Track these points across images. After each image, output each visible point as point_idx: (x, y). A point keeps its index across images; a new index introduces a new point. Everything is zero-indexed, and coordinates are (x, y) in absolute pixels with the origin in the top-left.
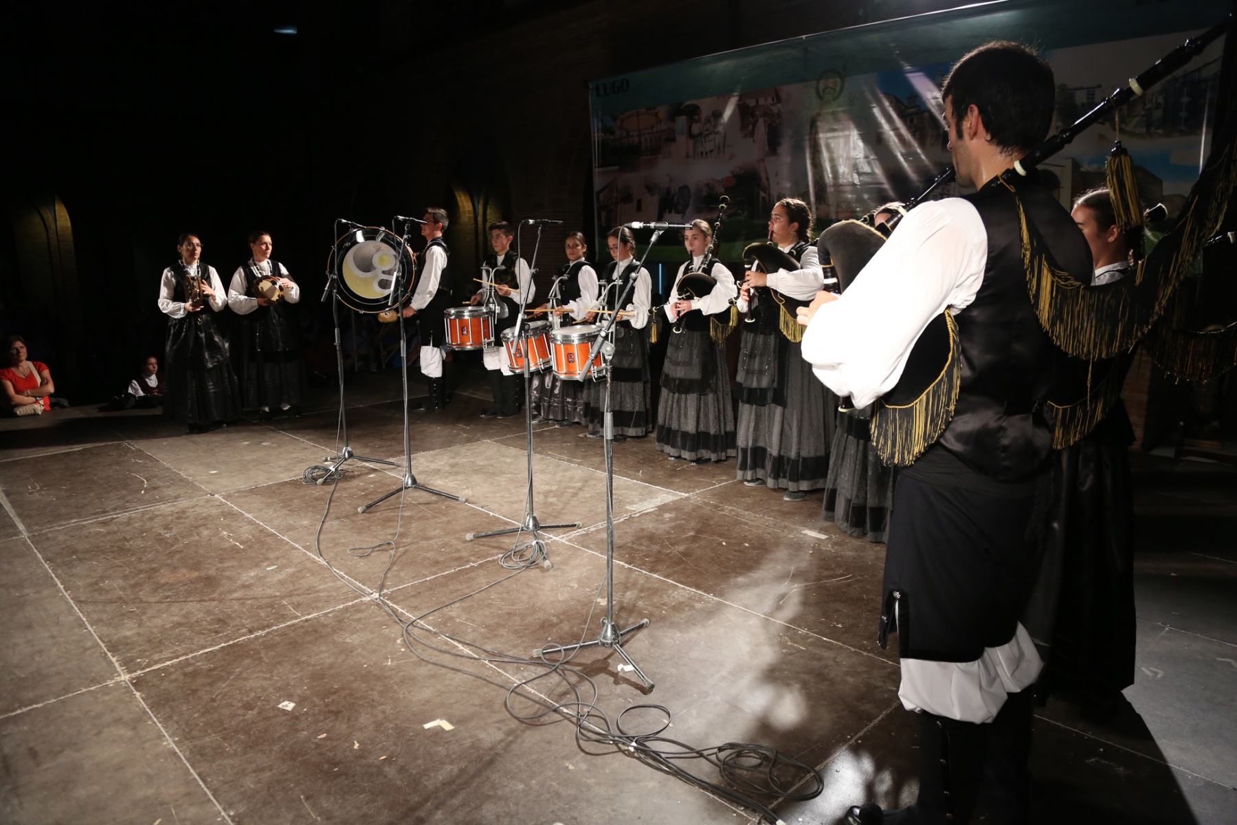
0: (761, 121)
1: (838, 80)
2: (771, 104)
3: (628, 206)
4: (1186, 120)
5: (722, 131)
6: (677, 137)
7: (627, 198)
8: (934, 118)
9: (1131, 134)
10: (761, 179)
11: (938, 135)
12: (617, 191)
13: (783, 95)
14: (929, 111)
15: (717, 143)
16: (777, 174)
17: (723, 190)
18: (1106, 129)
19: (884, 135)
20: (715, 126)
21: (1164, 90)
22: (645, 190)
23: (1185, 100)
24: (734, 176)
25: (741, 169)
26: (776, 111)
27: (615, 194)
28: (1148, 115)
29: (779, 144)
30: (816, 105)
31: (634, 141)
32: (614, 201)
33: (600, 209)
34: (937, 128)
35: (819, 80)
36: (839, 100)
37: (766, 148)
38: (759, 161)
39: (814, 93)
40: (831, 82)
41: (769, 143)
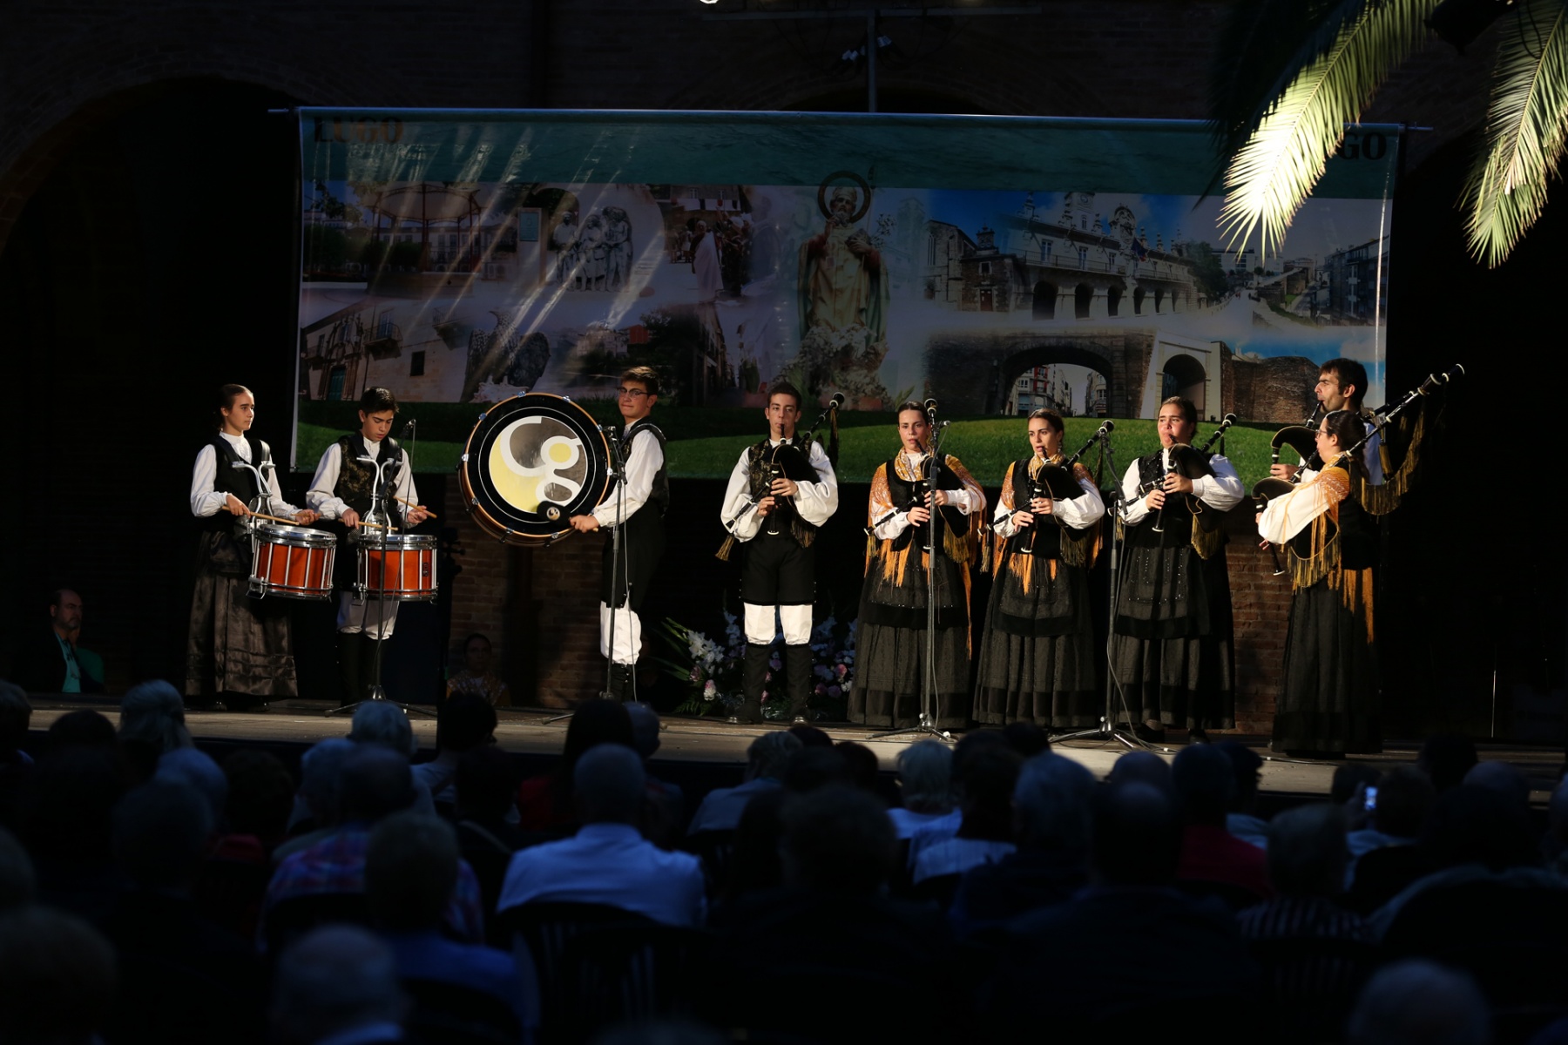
0: (709, 239)
1: (860, 190)
2: (729, 212)
3: (386, 363)
4: (1357, 305)
5: (625, 246)
6: (520, 244)
7: (384, 346)
8: (1020, 267)
9: (1293, 316)
10: (705, 335)
11: (1027, 293)
12: (360, 331)
13: (755, 201)
14: (1013, 257)
15: (613, 265)
16: (740, 330)
17: (624, 349)
18: (1262, 307)
19: (939, 285)
20: (610, 235)
21: (1329, 267)
22: (435, 335)
23: (1353, 281)
24: (650, 327)
25: (665, 314)
26: (741, 225)
27: (354, 338)
28: (1313, 293)
29: (746, 281)
30: (818, 225)
31: (409, 239)
32: (349, 351)
33: (306, 365)
34: (1026, 283)
35: (823, 186)
36: (862, 223)
37: (720, 285)
38: (702, 304)
39: (814, 206)
40: (845, 192)
41: (725, 278)
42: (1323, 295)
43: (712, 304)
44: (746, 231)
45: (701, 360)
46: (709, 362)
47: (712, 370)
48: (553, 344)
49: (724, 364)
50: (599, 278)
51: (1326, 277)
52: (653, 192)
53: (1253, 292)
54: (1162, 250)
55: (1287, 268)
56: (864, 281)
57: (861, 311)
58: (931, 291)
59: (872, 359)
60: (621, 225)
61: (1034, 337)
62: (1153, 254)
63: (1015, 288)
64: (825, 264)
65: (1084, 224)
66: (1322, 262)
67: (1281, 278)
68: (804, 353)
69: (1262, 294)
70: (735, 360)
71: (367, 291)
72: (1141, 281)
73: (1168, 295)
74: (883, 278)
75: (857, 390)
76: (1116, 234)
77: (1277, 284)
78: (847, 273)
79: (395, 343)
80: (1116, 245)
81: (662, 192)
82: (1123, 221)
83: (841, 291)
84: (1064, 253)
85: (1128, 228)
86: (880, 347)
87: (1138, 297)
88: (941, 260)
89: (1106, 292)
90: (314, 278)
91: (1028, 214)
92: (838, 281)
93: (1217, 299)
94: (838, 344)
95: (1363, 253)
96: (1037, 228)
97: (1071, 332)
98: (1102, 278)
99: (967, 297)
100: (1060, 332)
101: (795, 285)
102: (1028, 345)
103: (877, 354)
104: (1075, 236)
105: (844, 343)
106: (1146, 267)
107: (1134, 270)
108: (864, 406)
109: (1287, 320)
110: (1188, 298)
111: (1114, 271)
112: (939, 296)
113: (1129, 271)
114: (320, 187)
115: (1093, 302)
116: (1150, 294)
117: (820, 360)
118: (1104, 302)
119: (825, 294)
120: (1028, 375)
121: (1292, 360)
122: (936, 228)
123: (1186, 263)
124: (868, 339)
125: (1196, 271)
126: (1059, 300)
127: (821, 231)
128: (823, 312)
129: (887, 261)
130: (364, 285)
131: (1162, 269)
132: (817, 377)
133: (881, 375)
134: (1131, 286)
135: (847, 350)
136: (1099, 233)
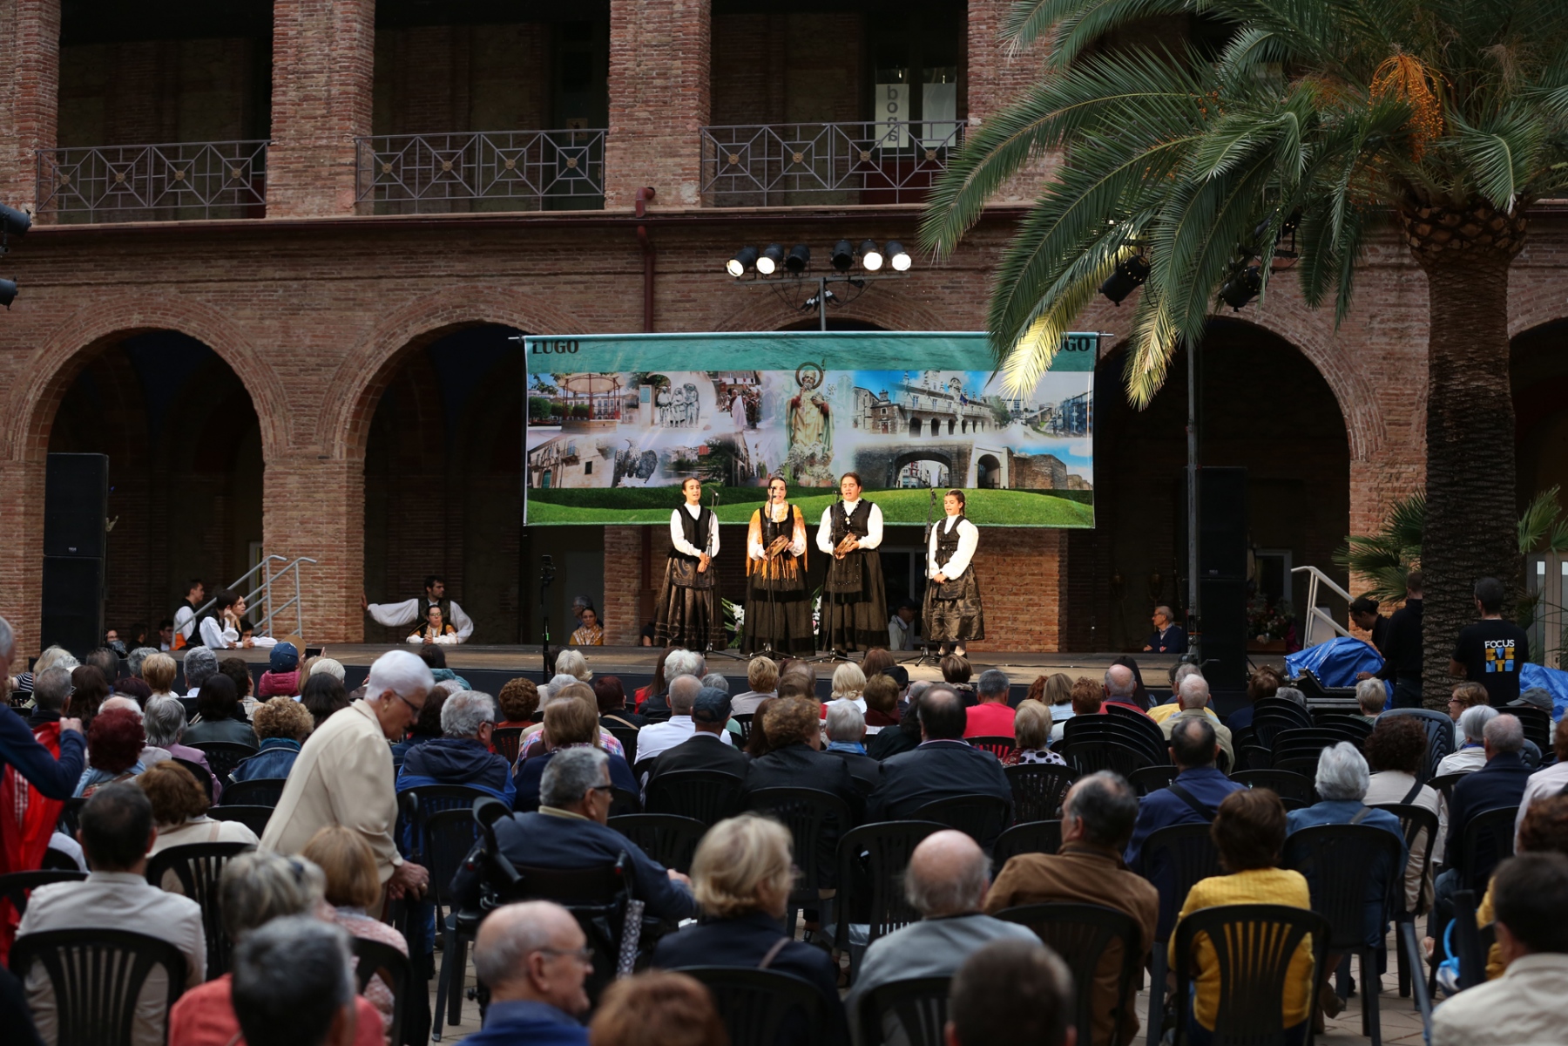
0: (739, 400)
1: (817, 372)
2: (750, 385)
3: (572, 468)
4: (1077, 427)
5: (695, 404)
6: (640, 404)
7: (572, 460)
8: (902, 410)
9: (1044, 433)
10: (739, 450)
11: (906, 424)
12: (558, 452)
13: (762, 379)
14: (898, 405)
15: (689, 414)
16: (756, 446)
17: (696, 458)
18: (1029, 428)
19: (860, 420)
20: (687, 399)
21: (1062, 407)
22: (597, 453)
23: (1075, 414)
24: (709, 446)
25: (717, 439)
26: (756, 391)
27: (555, 455)
28: (1054, 422)
29: (759, 420)
30: (796, 390)
31: (583, 403)
32: (553, 462)
33: (530, 470)
34: (905, 418)
35: (799, 370)
36: (818, 389)
37: (745, 423)
38: (736, 433)
39: (794, 380)
40: (810, 373)
41: (748, 419)
42: (1060, 422)
43: (741, 433)
44: (758, 395)
45: (736, 462)
46: (740, 463)
47: (742, 468)
48: (659, 456)
49: (748, 464)
50: (682, 421)
51: (1061, 413)
52: (710, 375)
53: (1024, 421)
54: (976, 400)
55: (1041, 409)
56: (821, 418)
57: (820, 435)
58: (856, 423)
59: (826, 460)
60: (693, 393)
61: (910, 447)
62: (971, 402)
63: (899, 421)
64: (800, 411)
65: (935, 387)
66: (1059, 405)
67: (1038, 413)
68: (790, 458)
69: (1028, 422)
70: (754, 462)
71: (561, 431)
72: (965, 416)
73: (979, 423)
74: (830, 418)
75: (819, 476)
76: (952, 392)
77: (1036, 416)
78: (811, 415)
79: (576, 457)
80: (952, 398)
81: (714, 375)
82: (955, 385)
83: (809, 425)
84: (925, 403)
85: (958, 389)
86: (830, 453)
87: (964, 425)
88: (861, 407)
89: (947, 423)
90: (533, 424)
91: (905, 383)
92: (807, 420)
93: (1005, 425)
94: (808, 453)
95: (1080, 399)
96: (910, 389)
97: (929, 444)
98: (946, 415)
99: (875, 427)
100: (924, 444)
101: (785, 422)
102: (908, 451)
103: (828, 457)
104: (931, 394)
105: (811, 452)
106: (968, 409)
107: (961, 411)
108: (822, 485)
109: (1041, 435)
110: (990, 425)
111: (951, 411)
112: (860, 426)
113: (959, 410)
114: (536, 377)
115: (941, 428)
116: (970, 423)
117: (798, 461)
118: (947, 427)
119: (800, 426)
120: (908, 467)
121: (1045, 456)
122: (858, 390)
123: (989, 406)
124: (823, 449)
125: (993, 410)
126: (923, 427)
127: (798, 394)
128: (799, 436)
129: (832, 409)
130: (560, 428)
131: (976, 410)
132: (797, 470)
133: (831, 468)
134: (960, 419)
135: (813, 456)
136: (942, 391)
